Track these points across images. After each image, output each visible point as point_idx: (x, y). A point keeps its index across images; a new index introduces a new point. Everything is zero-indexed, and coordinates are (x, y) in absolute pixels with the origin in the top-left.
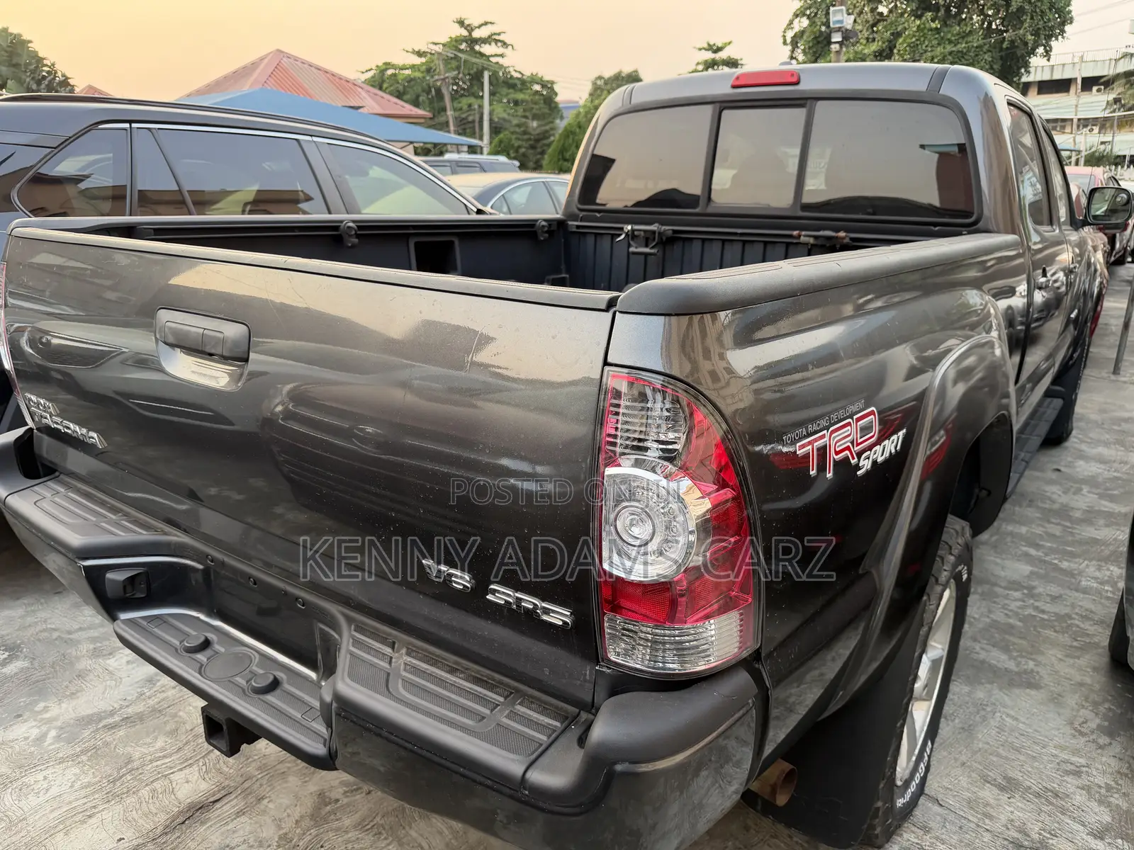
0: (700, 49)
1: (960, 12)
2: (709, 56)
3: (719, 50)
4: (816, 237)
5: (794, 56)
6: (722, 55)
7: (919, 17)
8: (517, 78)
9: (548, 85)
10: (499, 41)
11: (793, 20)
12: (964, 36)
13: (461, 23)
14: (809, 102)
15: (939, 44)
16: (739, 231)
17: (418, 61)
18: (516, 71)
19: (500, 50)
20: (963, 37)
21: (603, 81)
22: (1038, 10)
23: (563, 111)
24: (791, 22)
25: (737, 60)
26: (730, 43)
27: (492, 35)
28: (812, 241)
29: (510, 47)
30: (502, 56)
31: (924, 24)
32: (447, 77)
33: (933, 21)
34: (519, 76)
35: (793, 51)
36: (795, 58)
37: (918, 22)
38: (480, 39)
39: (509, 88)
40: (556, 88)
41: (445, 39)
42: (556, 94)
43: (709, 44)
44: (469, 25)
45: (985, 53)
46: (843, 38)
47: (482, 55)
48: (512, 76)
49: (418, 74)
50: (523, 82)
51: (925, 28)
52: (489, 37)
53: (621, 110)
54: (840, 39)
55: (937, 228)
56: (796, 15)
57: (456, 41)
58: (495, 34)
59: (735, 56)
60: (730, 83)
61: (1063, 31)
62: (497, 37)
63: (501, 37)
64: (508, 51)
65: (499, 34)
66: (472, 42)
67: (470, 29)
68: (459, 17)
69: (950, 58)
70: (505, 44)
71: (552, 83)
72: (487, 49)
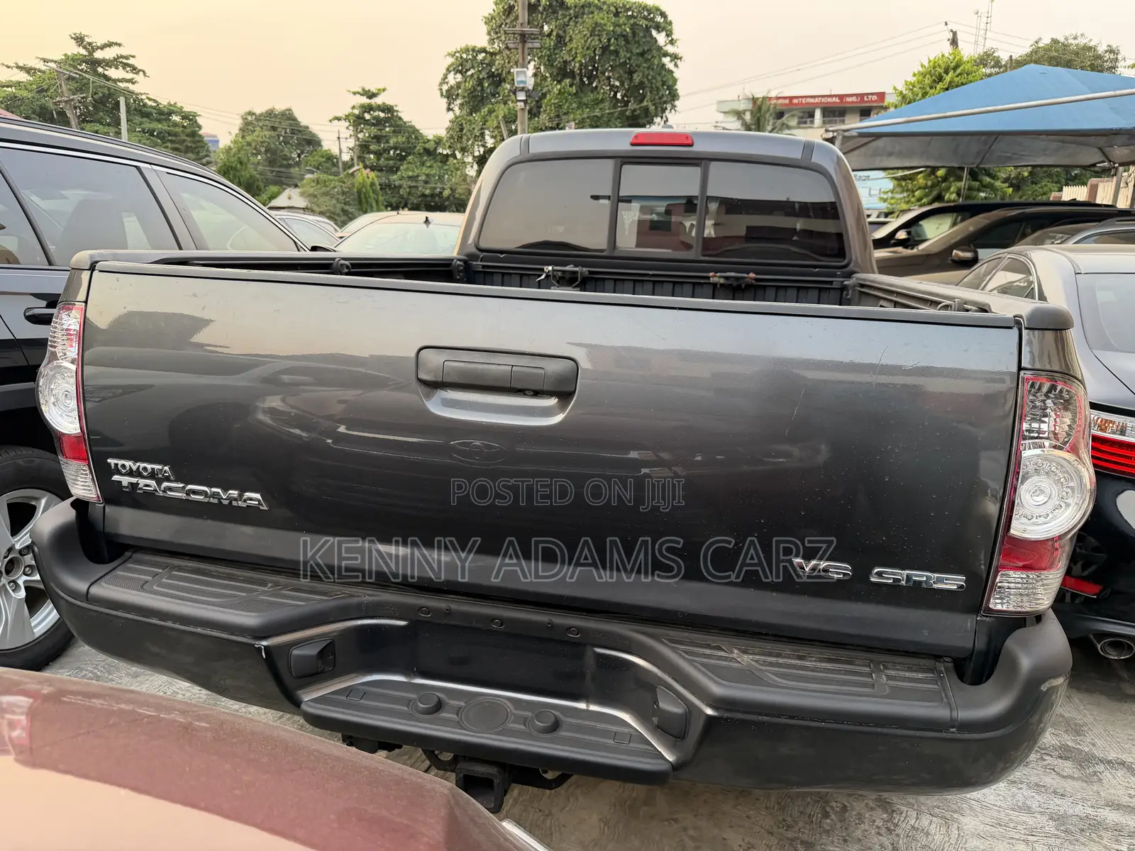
0: (355, 93)
1: (591, 83)
2: (364, 100)
3: (371, 95)
4: (727, 278)
5: (451, 107)
6: (378, 101)
7: (559, 82)
8: (152, 107)
9: (190, 118)
10: (129, 65)
11: (447, 75)
12: (598, 102)
13: (79, 40)
14: (703, 162)
15: (578, 108)
16: (651, 273)
17: (23, 77)
18: (150, 99)
19: (130, 76)
20: (597, 104)
21: (254, 117)
22: (654, 86)
23: (210, 145)
24: (445, 77)
25: (392, 107)
26: (384, 90)
27: (118, 57)
28: (722, 281)
29: (141, 73)
30: (131, 81)
31: (564, 88)
32: (73, 100)
33: (571, 86)
34: (154, 104)
35: (449, 104)
36: (452, 110)
37: (559, 87)
38: (104, 60)
39: (142, 117)
40: (200, 120)
41: (59, 57)
42: (200, 127)
43: (363, 90)
44: (90, 44)
45: (616, 119)
46: (527, 97)
47: (107, 78)
48: (145, 105)
49: (25, 94)
50: (161, 112)
51: (565, 92)
52: (115, 59)
53: (521, 158)
54: (524, 98)
55: (817, 270)
56: (448, 70)
57: (73, 60)
58: (122, 57)
59: (390, 102)
60: (630, 140)
61: (674, 107)
62: (125, 61)
63: (131, 61)
64: (140, 77)
65: (127, 58)
66: (94, 63)
67: (91, 48)
68: (78, 32)
69: (588, 121)
70: (135, 70)
71: (195, 115)
72: (113, 73)
